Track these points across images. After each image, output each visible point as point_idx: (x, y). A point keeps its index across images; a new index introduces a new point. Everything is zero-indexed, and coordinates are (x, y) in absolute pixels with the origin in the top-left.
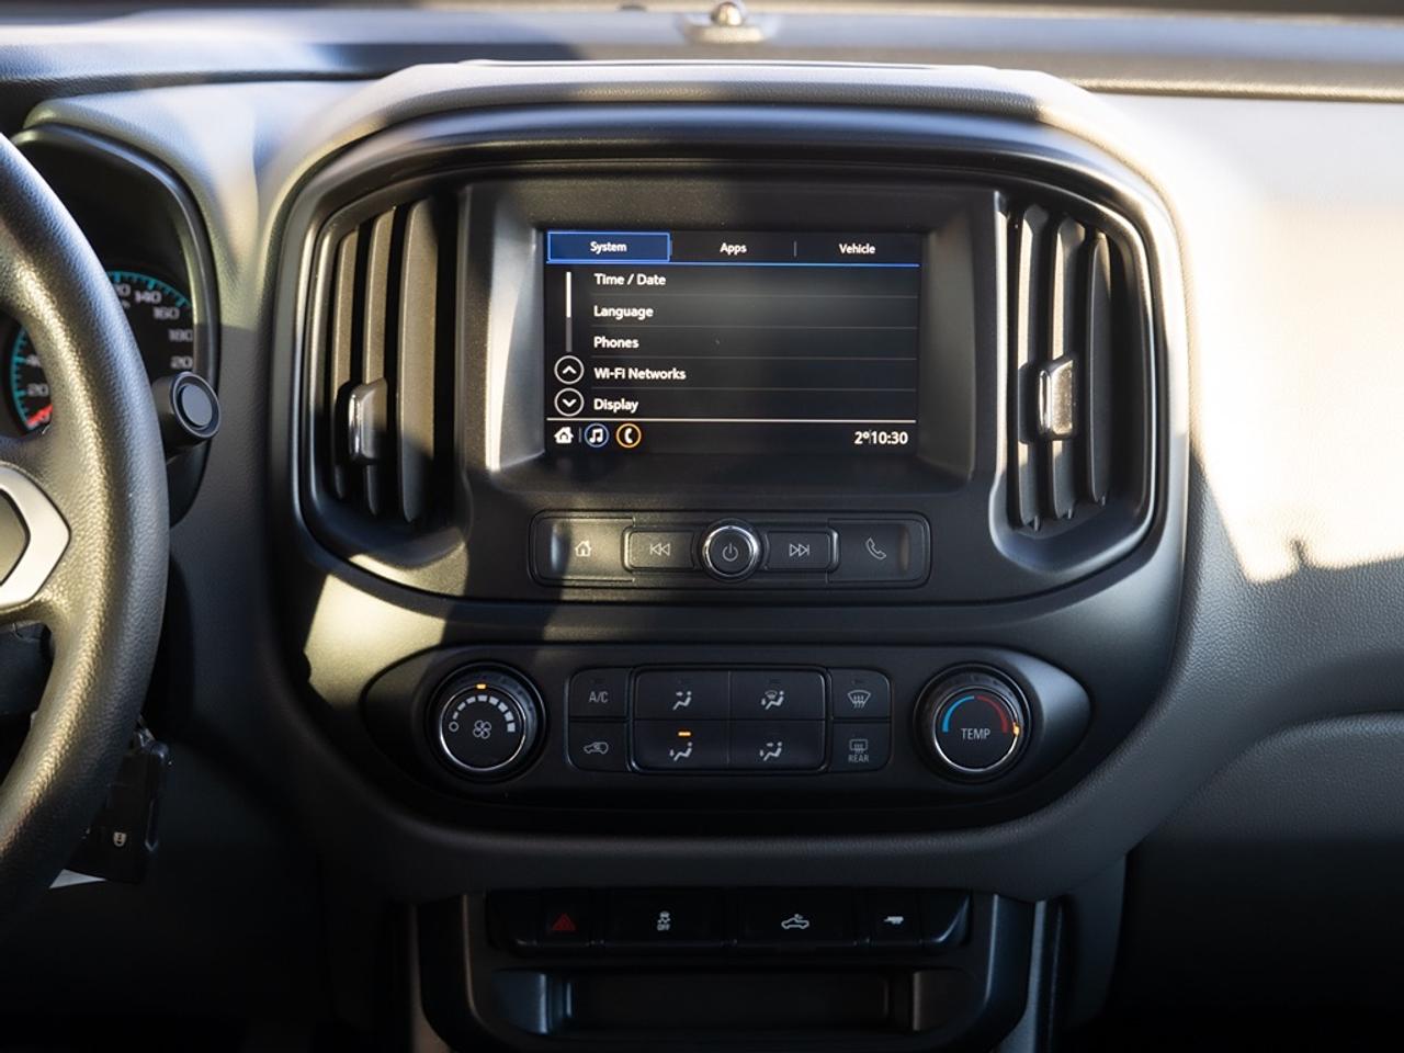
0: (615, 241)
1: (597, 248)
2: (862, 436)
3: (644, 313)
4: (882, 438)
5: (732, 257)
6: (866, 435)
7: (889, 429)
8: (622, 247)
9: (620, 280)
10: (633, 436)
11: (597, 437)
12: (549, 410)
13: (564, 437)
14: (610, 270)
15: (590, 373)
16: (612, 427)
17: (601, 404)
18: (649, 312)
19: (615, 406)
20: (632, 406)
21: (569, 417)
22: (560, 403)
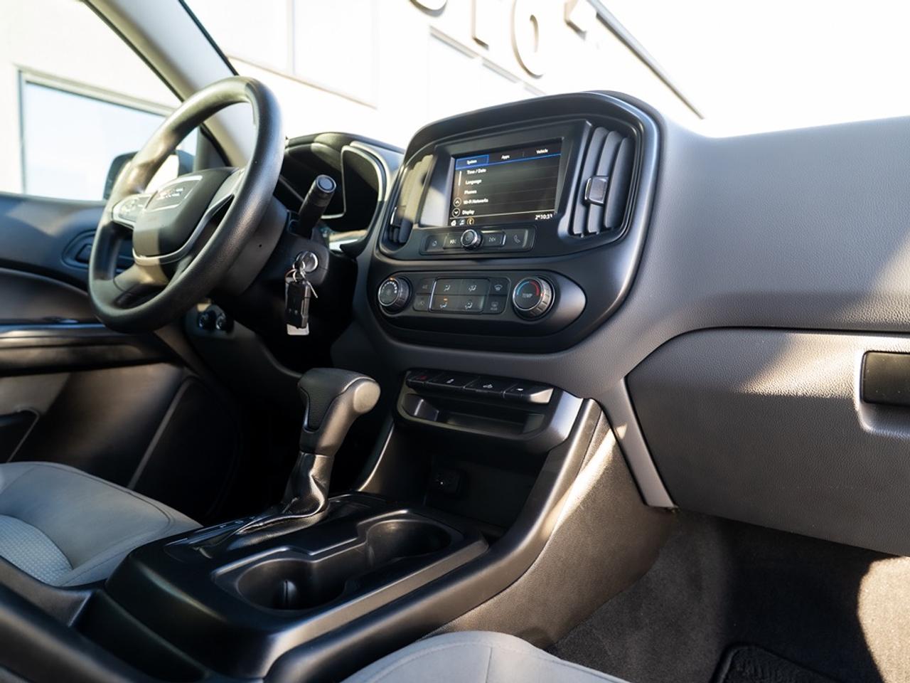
0: (474, 159)
1: (469, 163)
2: (538, 216)
3: (479, 182)
4: (544, 217)
5: (506, 160)
6: (539, 216)
7: (546, 213)
8: (475, 161)
9: (473, 172)
10: (472, 222)
11: (462, 223)
12: (450, 215)
13: (454, 224)
14: (471, 169)
15: (463, 203)
16: (466, 220)
17: (464, 212)
18: (480, 181)
19: (468, 213)
20: (472, 212)
21: (456, 217)
22: (455, 214)
